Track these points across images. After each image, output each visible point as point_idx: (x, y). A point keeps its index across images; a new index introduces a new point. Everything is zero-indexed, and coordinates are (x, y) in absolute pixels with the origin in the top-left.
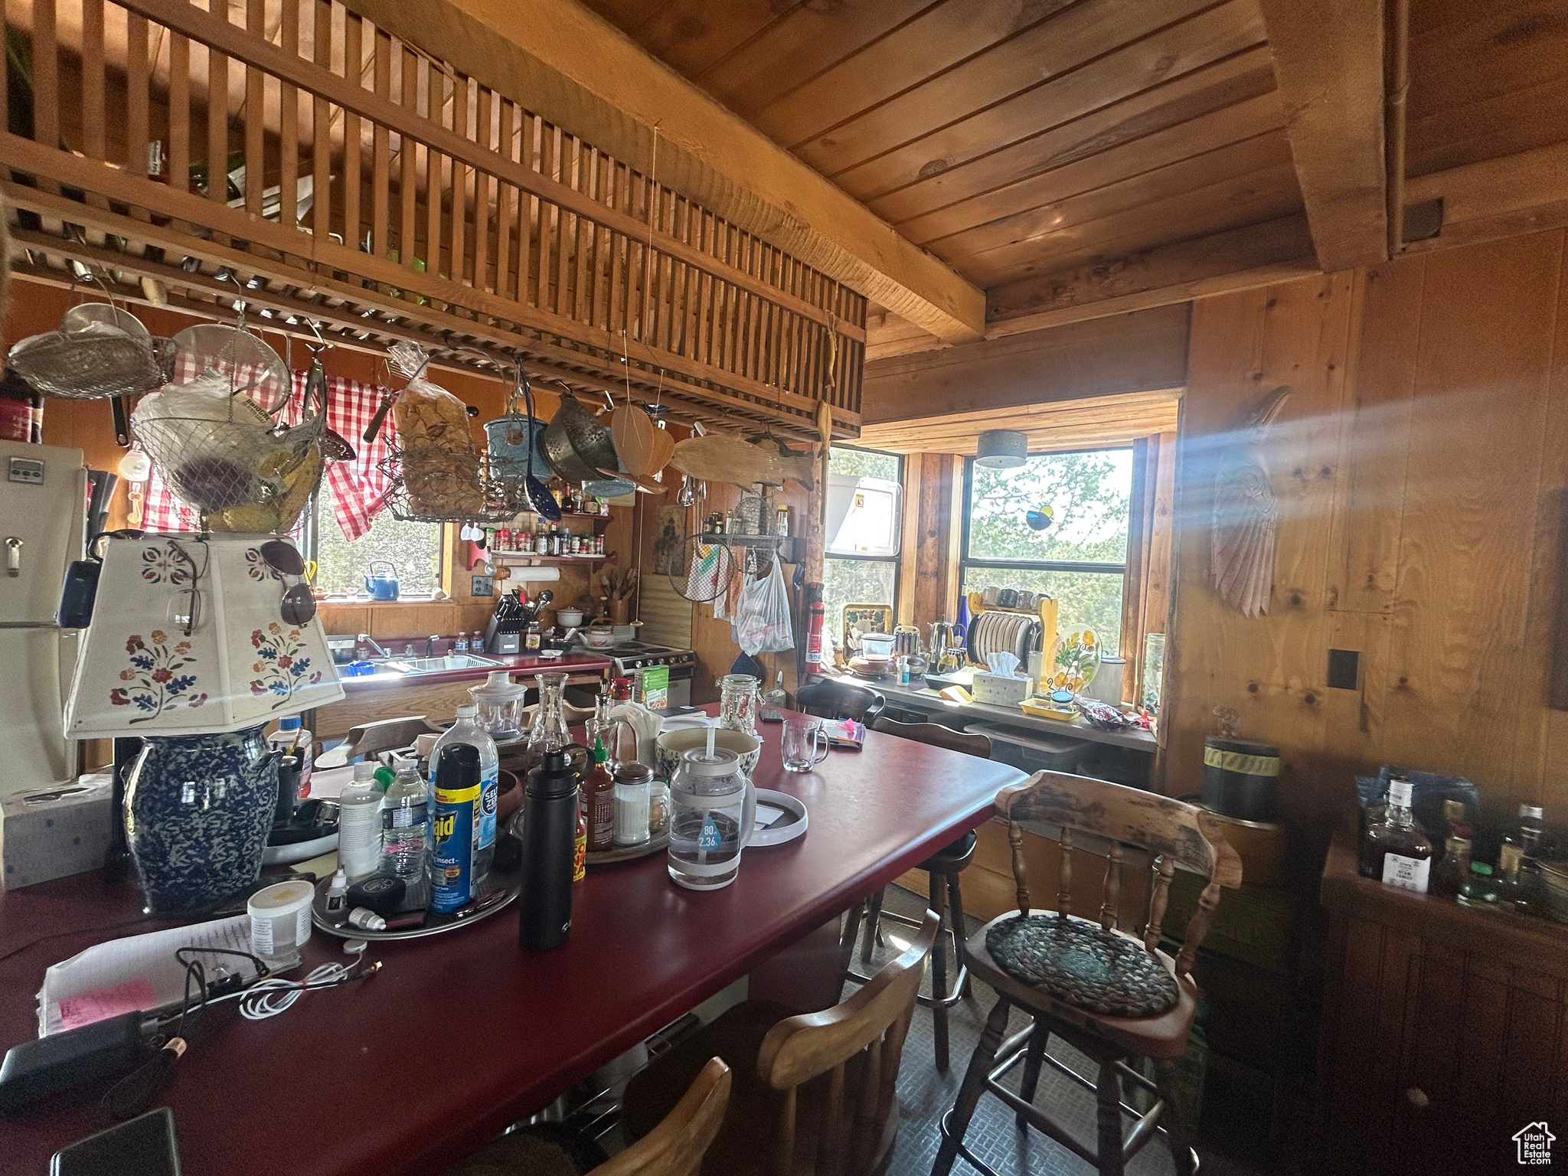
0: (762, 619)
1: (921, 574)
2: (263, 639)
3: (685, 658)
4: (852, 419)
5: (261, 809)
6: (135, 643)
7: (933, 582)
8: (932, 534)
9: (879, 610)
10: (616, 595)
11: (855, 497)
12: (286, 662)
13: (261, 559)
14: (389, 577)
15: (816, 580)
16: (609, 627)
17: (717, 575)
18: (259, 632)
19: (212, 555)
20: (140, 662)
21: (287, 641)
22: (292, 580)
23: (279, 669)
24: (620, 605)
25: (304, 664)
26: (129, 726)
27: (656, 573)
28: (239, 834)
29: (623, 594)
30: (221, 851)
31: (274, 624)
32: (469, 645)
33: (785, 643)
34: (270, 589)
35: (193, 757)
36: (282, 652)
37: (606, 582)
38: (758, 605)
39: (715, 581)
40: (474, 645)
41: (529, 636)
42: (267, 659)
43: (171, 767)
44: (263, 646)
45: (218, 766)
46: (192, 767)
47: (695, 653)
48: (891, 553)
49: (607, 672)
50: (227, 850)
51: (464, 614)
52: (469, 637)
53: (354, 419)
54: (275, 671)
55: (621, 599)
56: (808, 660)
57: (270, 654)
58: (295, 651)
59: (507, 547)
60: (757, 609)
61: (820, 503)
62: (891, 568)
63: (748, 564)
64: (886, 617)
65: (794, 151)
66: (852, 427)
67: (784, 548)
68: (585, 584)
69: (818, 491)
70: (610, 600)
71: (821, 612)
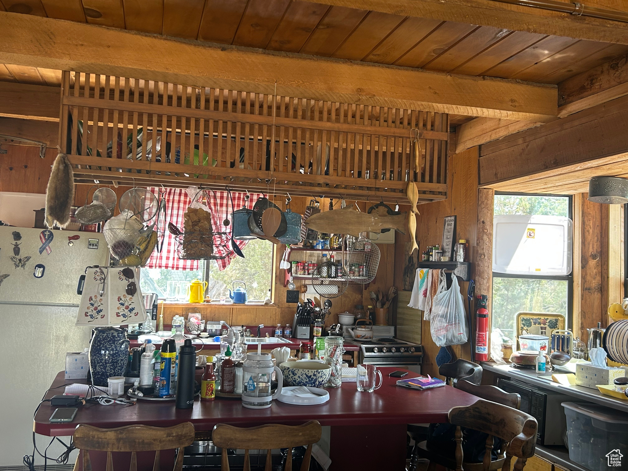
0: (444, 320)
1: (586, 289)
2: (121, 299)
3: (413, 349)
4: (438, 188)
5: (120, 358)
6: (91, 299)
7: (596, 296)
8: (594, 257)
9: (553, 318)
10: (379, 305)
11: (526, 231)
12: (127, 307)
13: (122, 274)
14: (243, 291)
15: (484, 293)
16: (370, 327)
17: (426, 290)
18: (120, 297)
19: (109, 272)
20: (92, 305)
21: (128, 301)
22: (130, 280)
23: (125, 309)
24: (382, 313)
25: (133, 309)
26: (88, 323)
27: (405, 290)
28: (114, 364)
29: (383, 305)
30: (109, 369)
31: (125, 295)
32: (283, 332)
33: (461, 338)
34: (124, 283)
35: (104, 337)
36: (126, 304)
37: (374, 296)
38: (442, 310)
39: (425, 293)
40: (285, 332)
41: (315, 328)
42: (122, 306)
43: (99, 339)
44: (121, 301)
45: (110, 341)
46: (103, 340)
47: (423, 347)
48: (564, 272)
49: (356, 353)
50: (111, 369)
51: (281, 313)
52: (283, 328)
53: (224, 205)
54: (124, 310)
55: (382, 307)
56: (477, 352)
57: (122, 304)
58: (130, 304)
59: (302, 272)
60: (441, 313)
61: (485, 237)
62: (566, 283)
63: (441, 281)
64: (560, 324)
65: (364, 60)
66: (440, 193)
67: (460, 271)
68: (358, 297)
69: (484, 228)
70: (375, 307)
71: (485, 316)
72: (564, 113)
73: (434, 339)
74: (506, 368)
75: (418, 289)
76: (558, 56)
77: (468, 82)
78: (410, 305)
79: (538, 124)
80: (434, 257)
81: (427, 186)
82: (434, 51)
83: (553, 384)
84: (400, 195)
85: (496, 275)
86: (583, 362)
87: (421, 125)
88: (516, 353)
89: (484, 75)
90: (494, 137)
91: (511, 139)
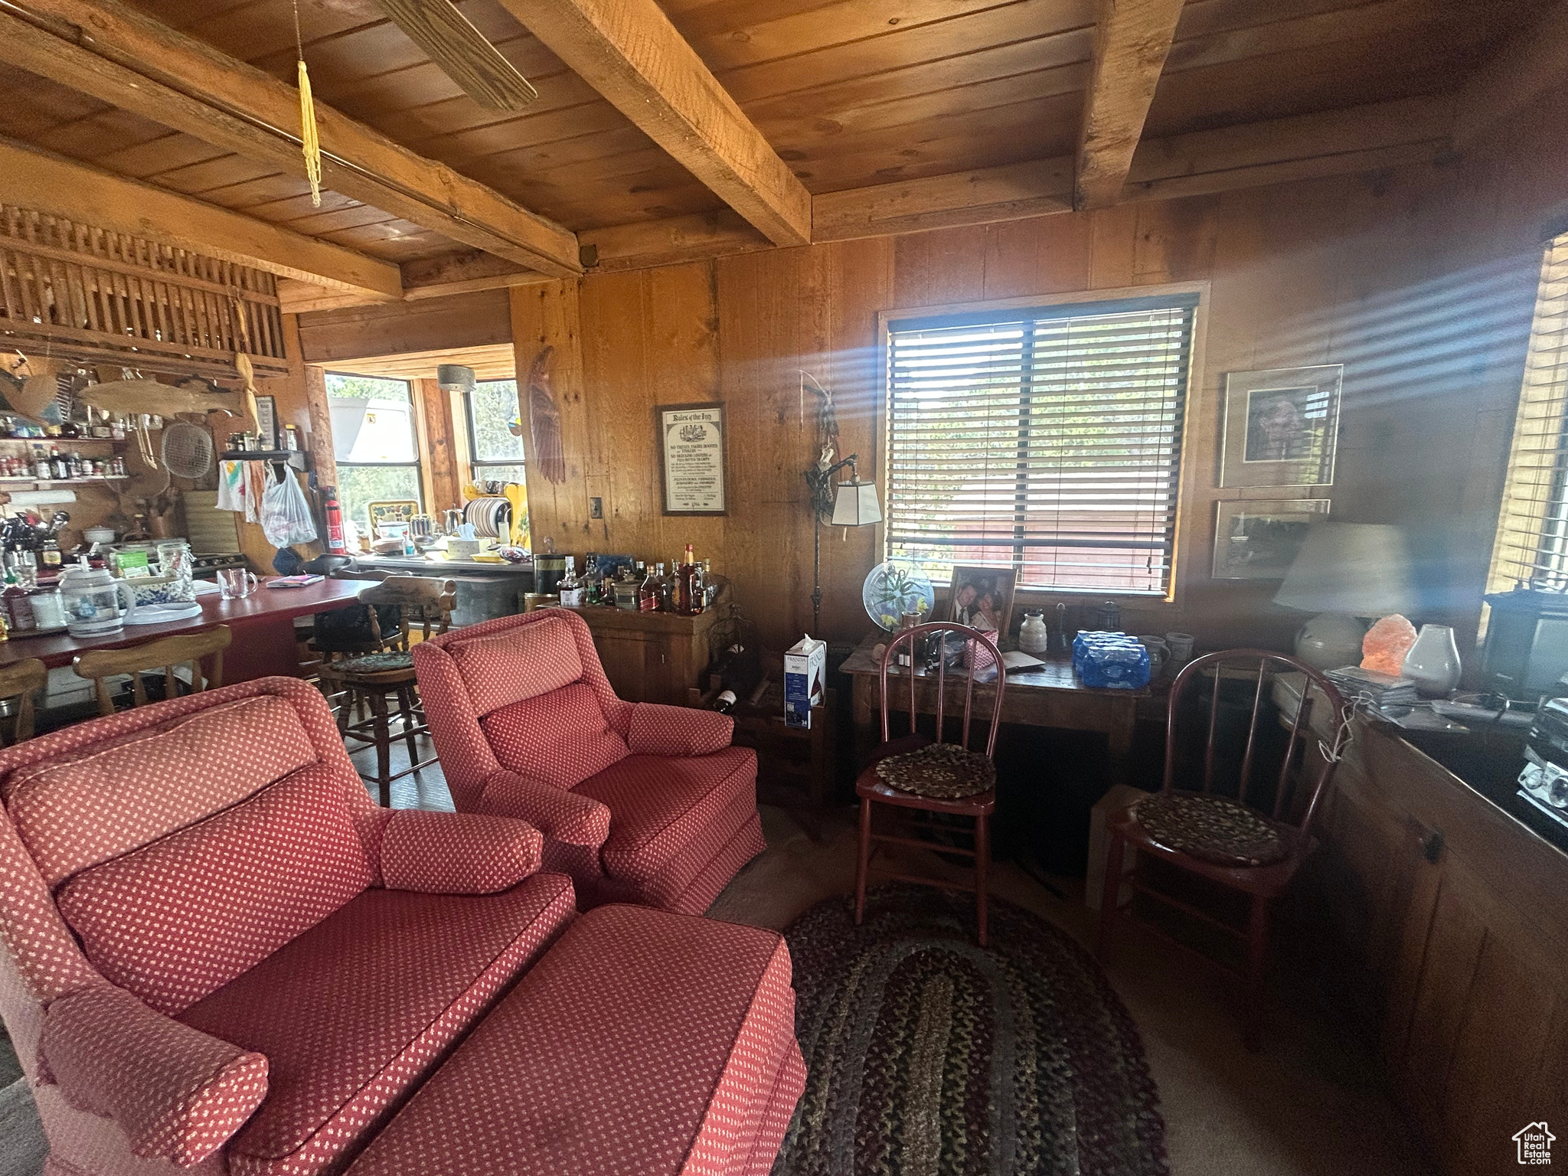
0: (283, 518)
1: (436, 474)
4: (276, 364)
7: (447, 480)
8: (441, 443)
9: (406, 504)
10: (153, 512)
11: (366, 416)
15: (330, 484)
17: (244, 486)
24: (161, 522)
27: (196, 489)
29: (161, 512)
33: (308, 536)
38: (277, 507)
39: (243, 491)
41: (46, 553)
47: (244, 555)
48: (412, 459)
55: (161, 515)
56: (331, 547)
60: (277, 510)
61: (321, 422)
62: (414, 471)
63: (267, 474)
64: (413, 510)
65: (143, 180)
66: (280, 369)
67: (295, 460)
68: (111, 505)
69: (318, 413)
70: (147, 517)
71: (336, 508)
72: (410, 297)
73: (271, 541)
74: (371, 559)
75: (228, 486)
76: (408, 238)
77: (297, 240)
78: (220, 506)
79: (379, 303)
80: (249, 446)
81: (260, 359)
82: (260, 197)
83: (428, 563)
84: (227, 368)
85: (340, 464)
86: (452, 538)
87: (238, 281)
88: (373, 544)
89: (317, 237)
90: (319, 307)
91: (343, 313)
